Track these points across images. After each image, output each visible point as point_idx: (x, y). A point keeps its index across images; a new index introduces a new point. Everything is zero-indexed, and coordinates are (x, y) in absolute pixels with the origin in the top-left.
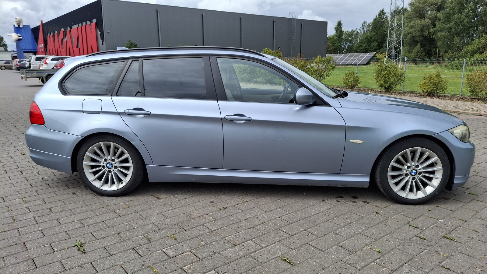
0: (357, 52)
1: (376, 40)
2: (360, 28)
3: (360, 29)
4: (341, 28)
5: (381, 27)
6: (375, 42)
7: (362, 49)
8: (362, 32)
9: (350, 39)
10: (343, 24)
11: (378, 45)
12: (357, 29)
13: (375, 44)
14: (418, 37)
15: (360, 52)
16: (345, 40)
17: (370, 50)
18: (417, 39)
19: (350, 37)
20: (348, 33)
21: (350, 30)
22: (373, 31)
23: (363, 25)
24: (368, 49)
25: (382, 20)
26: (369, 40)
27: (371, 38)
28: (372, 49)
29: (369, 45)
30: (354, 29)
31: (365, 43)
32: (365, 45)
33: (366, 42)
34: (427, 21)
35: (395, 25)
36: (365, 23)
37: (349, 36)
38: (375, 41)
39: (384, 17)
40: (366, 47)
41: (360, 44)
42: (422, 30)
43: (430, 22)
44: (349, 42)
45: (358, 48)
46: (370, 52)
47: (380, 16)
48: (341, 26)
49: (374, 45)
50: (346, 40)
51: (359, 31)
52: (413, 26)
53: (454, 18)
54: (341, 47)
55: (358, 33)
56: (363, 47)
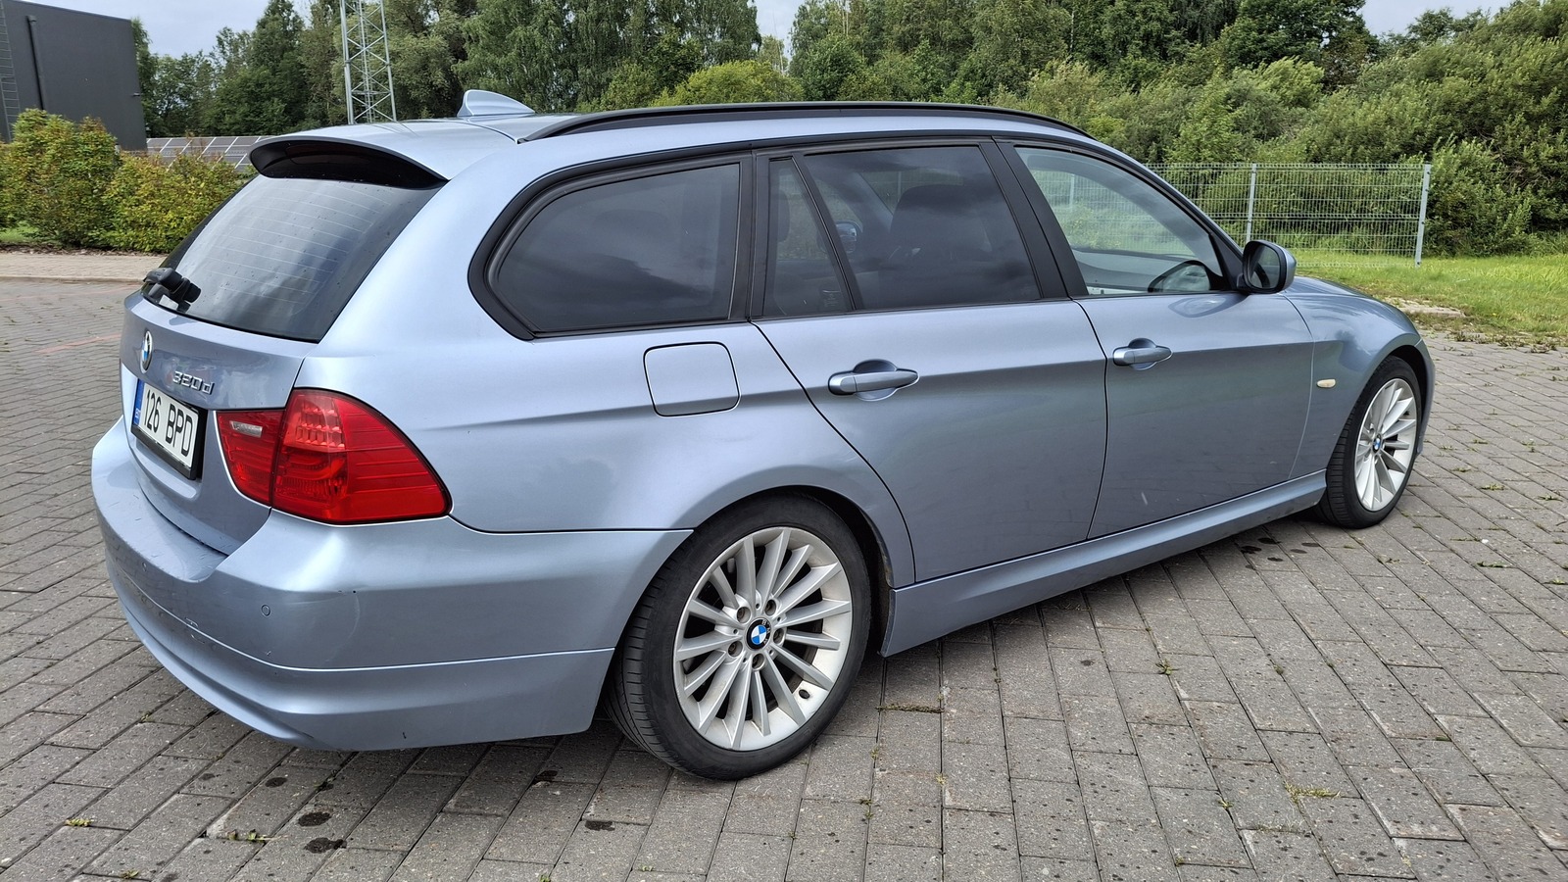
0: (218, 133)
1: (280, 94)
2: (211, 50)
3: (212, 55)
4: (145, 45)
5: (284, 50)
6: (276, 100)
7: (234, 124)
8: (224, 63)
9: (182, 85)
10: (148, 33)
11: (287, 111)
12: (203, 54)
13: (277, 106)
14: (417, 87)
15: (228, 133)
16: (164, 90)
17: (262, 128)
18: (414, 94)
19: (179, 77)
20: (170, 65)
21: (177, 56)
22: (262, 62)
23: (220, 42)
24: (256, 123)
25: (285, 27)
26: (252, 92)
27: (259, 85)
28: (269, 124)
29: (257, 108)
30: (193, 53)
31: (239, 103)
32: (244, 109)
33: (243, 100)
34: (435, 42)
35: (365, 49)
36: (226, 32)
37: (177, 76)
38: (274, 96)
39: (291, 18)
40: (247, 116)
41: (224, 106)
42: (425, 67)
43: (445, 44)
44: (181, 96)
45: (219, 119)
46: (263, 134)
47: (277, 16)
48: (145, 40)
49: (273, 111)
50: (169, 88)
51: (211, 59)
52: (398, 53)
53: (515, 36)
54: (155, 111)
55: (207, 65)
56: (238, 117)
